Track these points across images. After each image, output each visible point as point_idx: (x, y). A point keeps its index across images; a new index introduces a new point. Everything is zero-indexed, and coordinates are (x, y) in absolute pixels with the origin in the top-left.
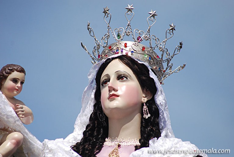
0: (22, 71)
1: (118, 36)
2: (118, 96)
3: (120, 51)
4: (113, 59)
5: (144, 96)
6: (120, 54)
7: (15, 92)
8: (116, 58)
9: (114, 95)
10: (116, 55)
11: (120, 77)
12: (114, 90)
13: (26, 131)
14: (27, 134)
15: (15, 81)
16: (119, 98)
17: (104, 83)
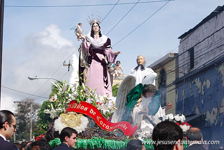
17: (94, 27)
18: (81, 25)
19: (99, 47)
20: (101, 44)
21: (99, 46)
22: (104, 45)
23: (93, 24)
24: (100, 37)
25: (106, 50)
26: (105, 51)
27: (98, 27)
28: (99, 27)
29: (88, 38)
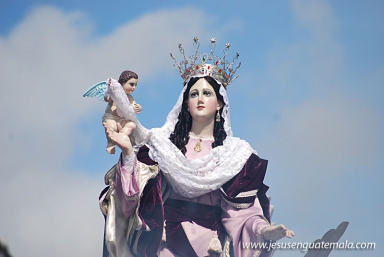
0: (137, 78)
1: (203, 59)
2: (204, 107)
3: (205, 72)
4: (201, 78)
5: (218, 105)
6: (205, 75)
7: (131, 92)
8: (203, 77)
9: (202, 107)
10: (203, 76)
11: (206, 93)
12: (202, 103)
13: (138, 122)
14: (138, 124)
15: (132, 84)
16: (205, 108)
17: (194, 95)
18: (133, 80)
19: (198, 194)
20: (211, 183)
21: (200, 190)
22: (225, 186)
23: (193, 81)
24: (214, 145)
25: (231, 212)
26: (228, 216)
27: (214, 98)
28: (220, 98)
29: (154, 147)
